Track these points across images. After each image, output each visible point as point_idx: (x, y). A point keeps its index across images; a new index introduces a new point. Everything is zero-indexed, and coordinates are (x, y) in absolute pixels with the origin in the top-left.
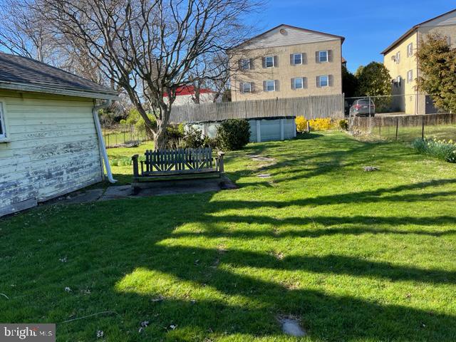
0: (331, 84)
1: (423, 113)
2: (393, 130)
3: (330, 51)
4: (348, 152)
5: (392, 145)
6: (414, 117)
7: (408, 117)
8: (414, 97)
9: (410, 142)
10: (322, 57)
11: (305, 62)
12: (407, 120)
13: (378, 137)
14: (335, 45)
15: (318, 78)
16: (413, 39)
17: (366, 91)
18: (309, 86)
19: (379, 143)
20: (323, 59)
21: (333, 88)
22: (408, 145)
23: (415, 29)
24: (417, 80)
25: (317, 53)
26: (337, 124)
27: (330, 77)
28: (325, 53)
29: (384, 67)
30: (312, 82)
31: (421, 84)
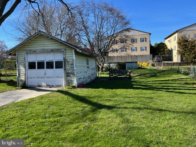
0: (146, 50)
1: (180, 61)
2: (170, 67)
3: (146, 38)
4: (157, 73)
5: (170, 71)
6: (176, 63)
7: (174, 63)
8: (176, 56)
9: (175, 70)
10: (142, 40)
11: (136, 42)
12: (174, 64)
13: (165, 69)
14: (147, 36)
15: (141, 48)
16: (176, 35)
17: (159, 53)
18: (138, 50)
19: (166, 71)
20: (143, 41)
21: (147, 51)
22: (175, 71)
23: (177, 32)
24: (177, 51)
25: (141, 39)
26: (150, 65)
27: (146, 47)
28: (144, 39)
29: (165, 44)
30: (139, 49)
31: (179, 52)
